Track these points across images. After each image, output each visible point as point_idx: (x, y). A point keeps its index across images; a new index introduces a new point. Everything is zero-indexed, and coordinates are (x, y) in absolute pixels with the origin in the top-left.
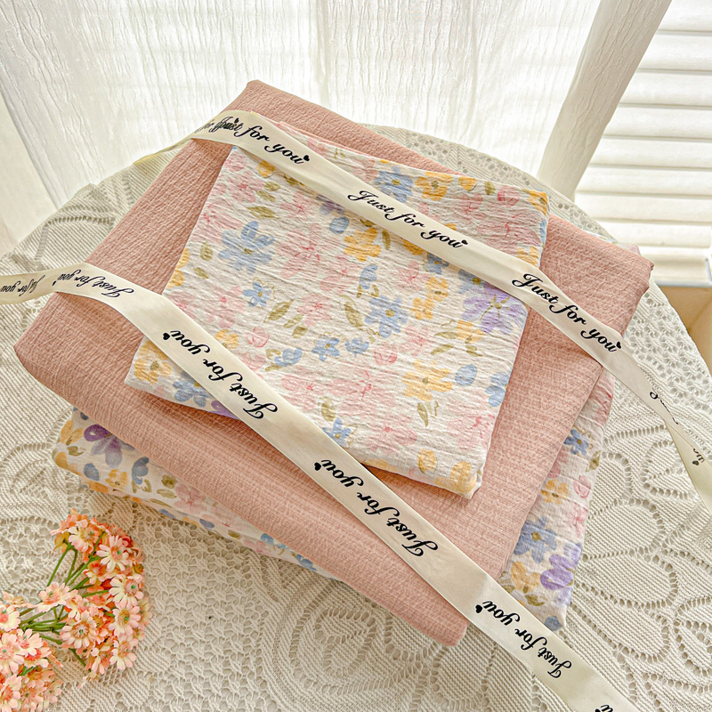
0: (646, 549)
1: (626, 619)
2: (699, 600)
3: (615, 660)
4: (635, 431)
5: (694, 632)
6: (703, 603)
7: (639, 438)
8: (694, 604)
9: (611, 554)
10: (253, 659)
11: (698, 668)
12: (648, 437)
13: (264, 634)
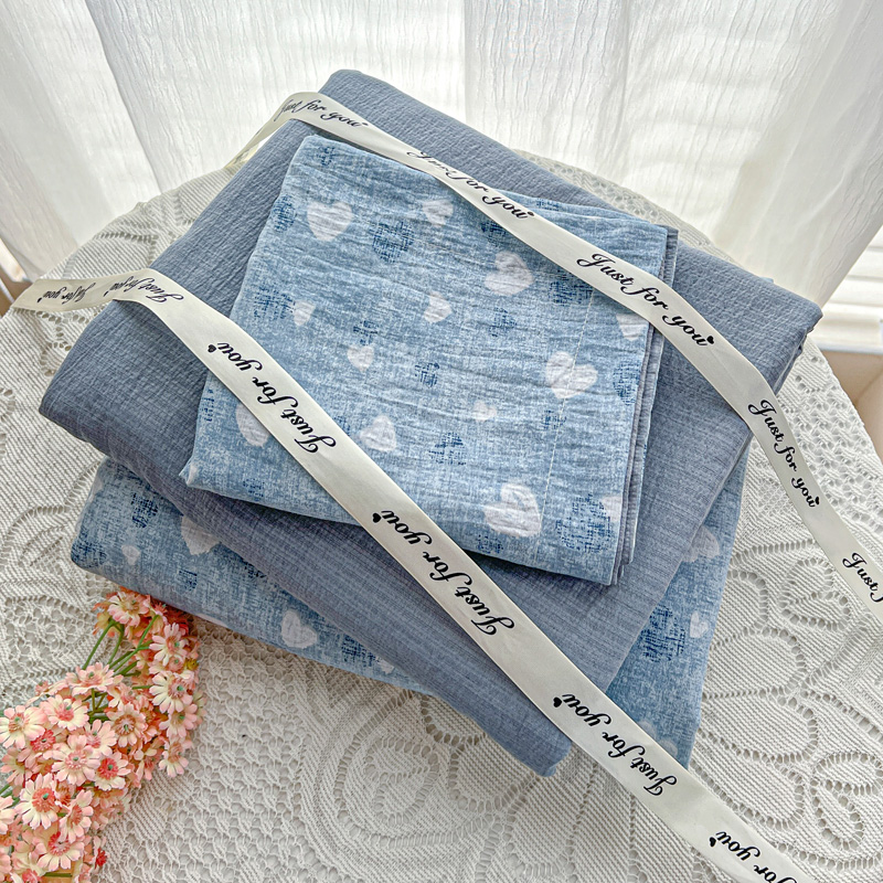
0: (781, 688)
1: (751, 774)
2: (844, 755)
4: (777, 546)
5: (835, 795)
7: (780, 554)
8: (838, 760)
9: (736, 694)
10: (290, 795)
11: (837, 838)
12: (791, 553)
13: (305, 764)
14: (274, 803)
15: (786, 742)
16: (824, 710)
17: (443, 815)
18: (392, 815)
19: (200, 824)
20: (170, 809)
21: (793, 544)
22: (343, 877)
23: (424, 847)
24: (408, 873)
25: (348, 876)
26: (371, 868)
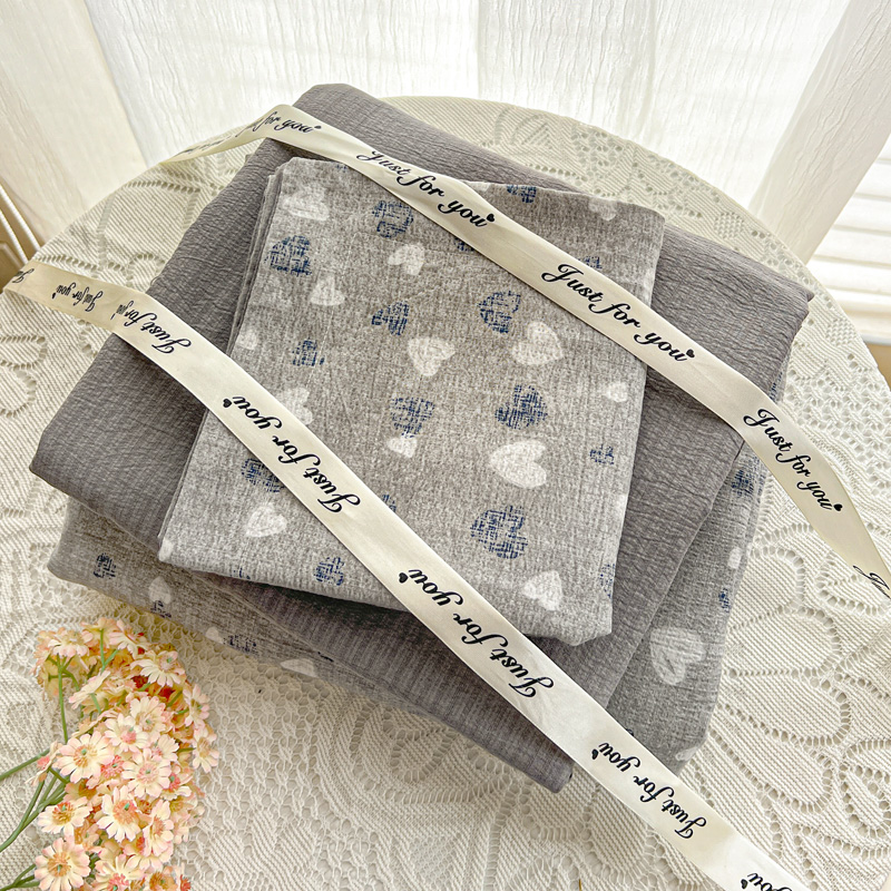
0: (814, 671)
1: (778, 755)
2: (876, 742)
3: (758, 803)
5: (865, 781)
6: (882, 746)
8: (870, 747)
9: (767, 672)
10: (306, 748)
11: (864, 826)
13: (322, 718)
14: (290, 755)
15: (817, 725)
16: (857, 695)
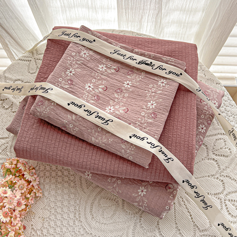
0: (214, 175)
5: (231, 203)
6: (234, 193)
10: (77, 214)
11: (232, 215)
12: (214, 137)
13: (81, 205)
14: (73, 216)
15: (216, 190)
16: (226, 180)
17: (121, 217)
18: (107, 218)
19: (52, 224)
20: (43, 220)
21: (214, 135)
22: (94, 236)
23: (117, 226)
24: (112, 233)
25: (95, 235)
26: (102, 233)
